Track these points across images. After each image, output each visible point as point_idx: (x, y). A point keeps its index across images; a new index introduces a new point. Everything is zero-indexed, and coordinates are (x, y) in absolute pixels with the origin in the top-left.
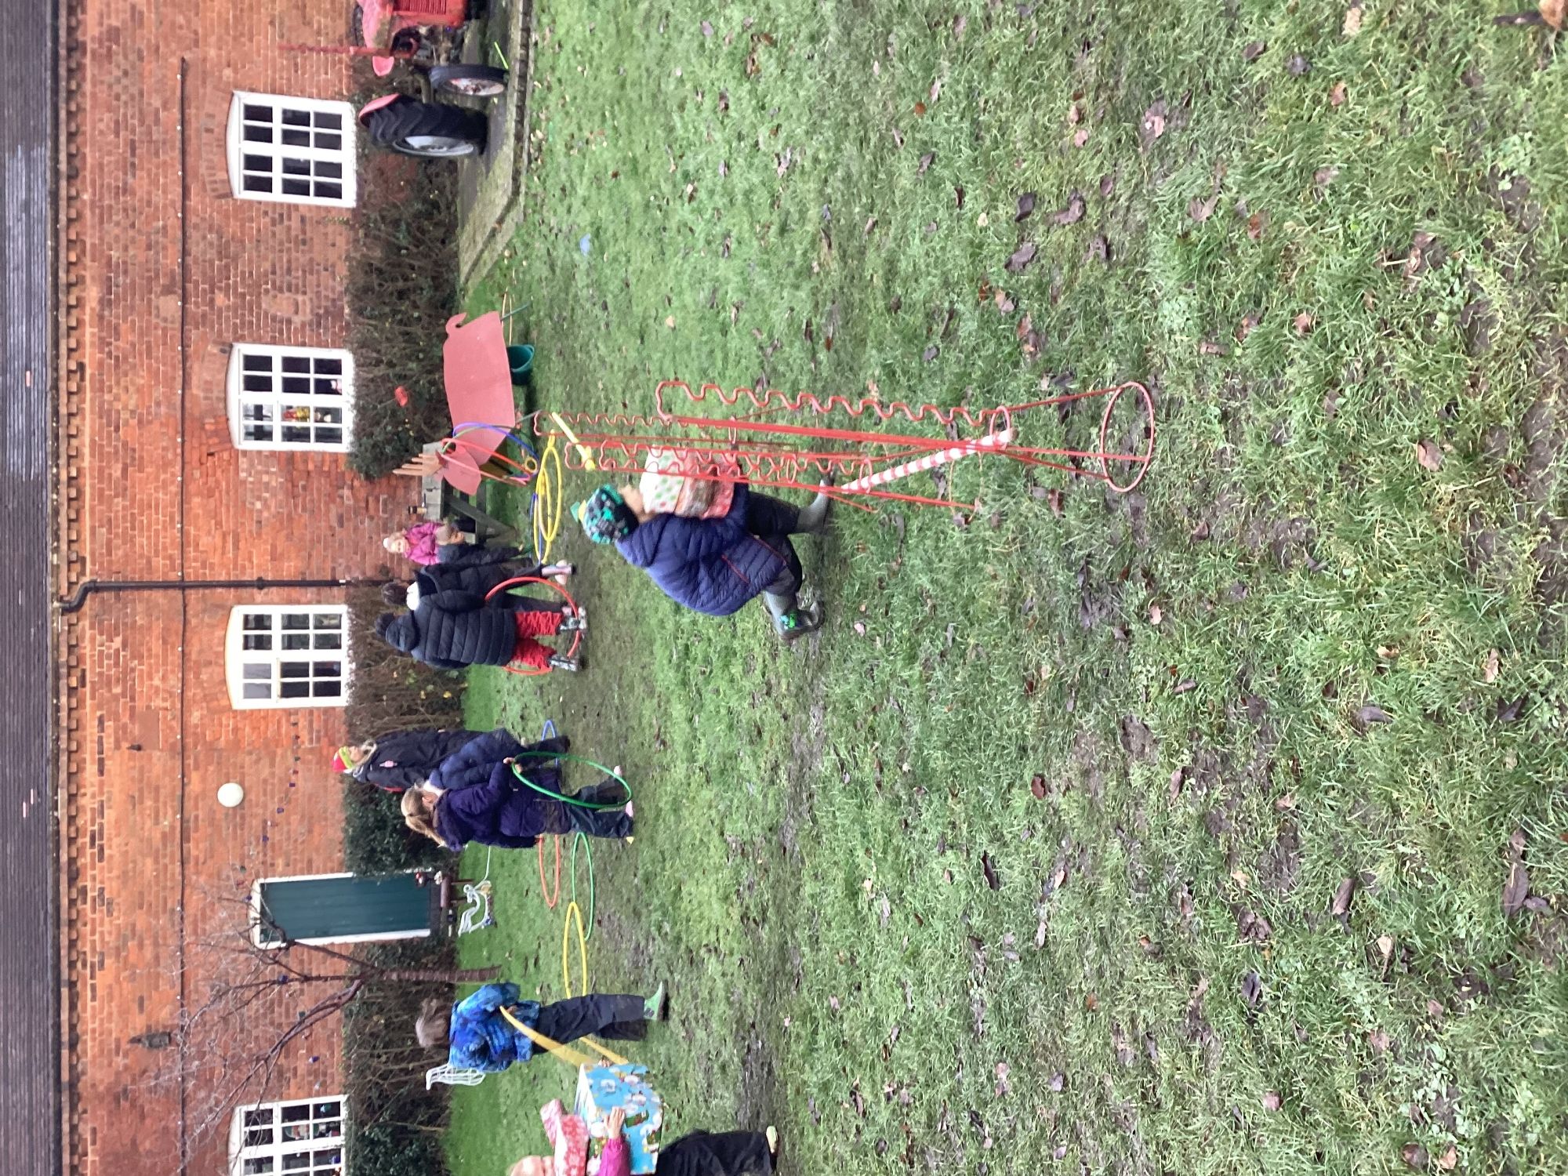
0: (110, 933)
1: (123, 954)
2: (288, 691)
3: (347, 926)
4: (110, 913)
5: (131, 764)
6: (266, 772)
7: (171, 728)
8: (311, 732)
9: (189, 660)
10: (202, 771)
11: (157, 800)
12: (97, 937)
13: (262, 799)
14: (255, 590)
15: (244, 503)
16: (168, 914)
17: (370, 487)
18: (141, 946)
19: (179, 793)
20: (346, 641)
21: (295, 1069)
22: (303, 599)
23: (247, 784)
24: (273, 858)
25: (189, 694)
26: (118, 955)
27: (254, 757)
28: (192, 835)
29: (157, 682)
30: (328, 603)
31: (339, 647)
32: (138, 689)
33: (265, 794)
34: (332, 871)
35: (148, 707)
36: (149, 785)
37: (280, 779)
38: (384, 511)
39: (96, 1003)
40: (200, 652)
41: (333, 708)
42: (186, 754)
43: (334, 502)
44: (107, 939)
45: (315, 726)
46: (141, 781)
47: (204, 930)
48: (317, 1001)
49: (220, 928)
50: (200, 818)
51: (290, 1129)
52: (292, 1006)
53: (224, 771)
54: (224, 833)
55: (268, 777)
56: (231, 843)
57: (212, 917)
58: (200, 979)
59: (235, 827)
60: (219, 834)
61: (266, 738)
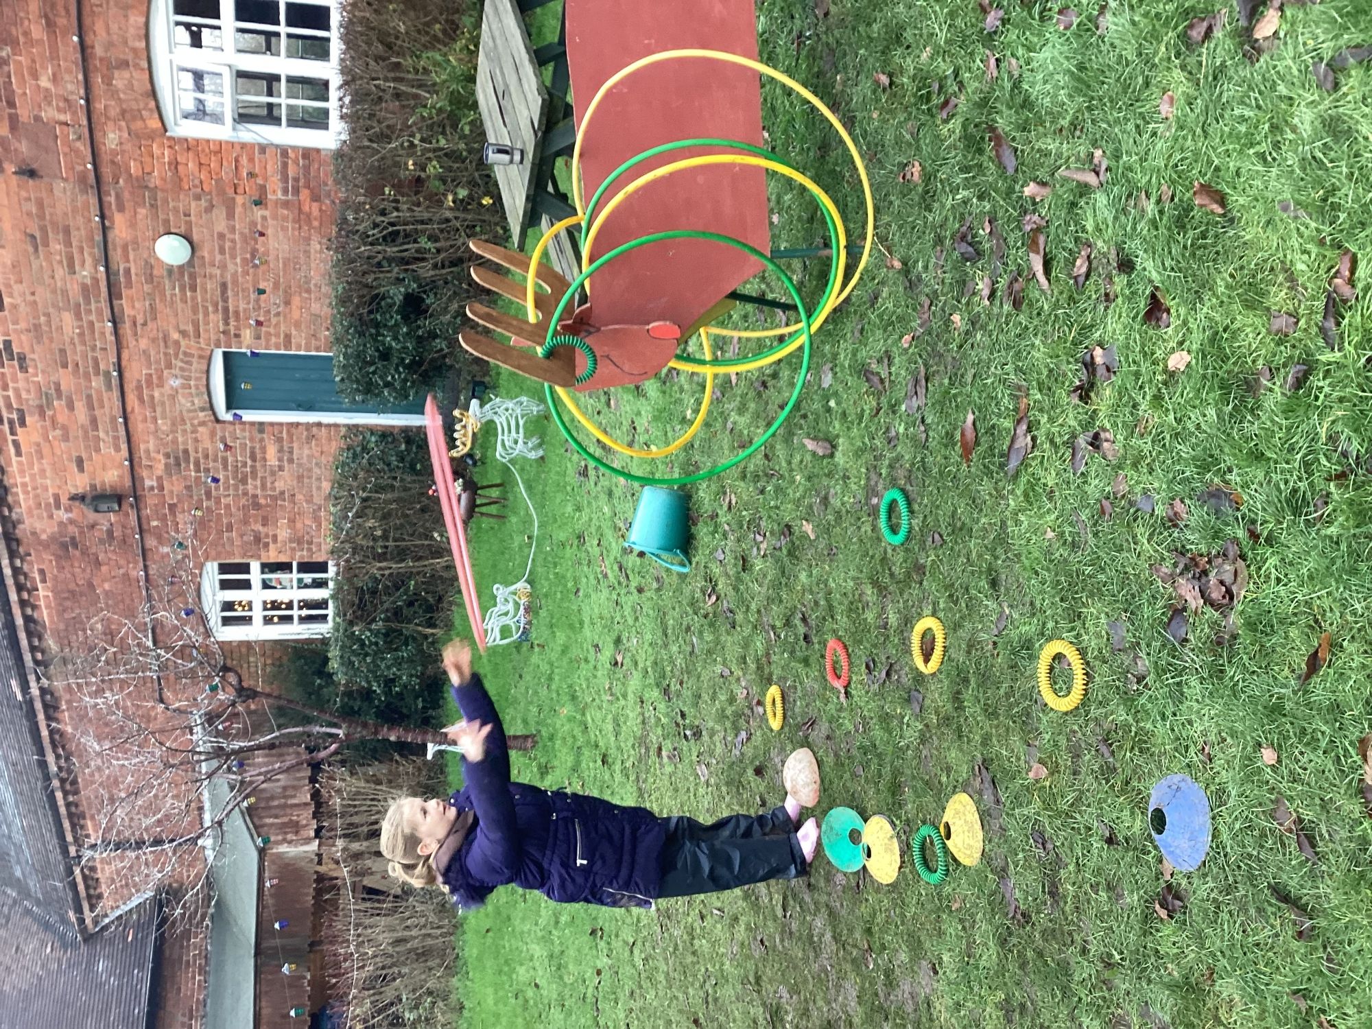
0: (28, 391)
1: (49, 413)
2: (246, 114)
4: (23, 368)
5: (24, 194)
6: (221, 225)
7: (77, 151)
8: (285, 180)
9: (93, 55)
10: (128, 214)
11: (68, 244)
12: (11, 393)
13: (218, 257)
16: (101, 378)
18: (71, 406)
19: (98, 238)
20: (336, 48)
23: (195, 240)
24: (237, 328)
25: (99, 106)
26: (42, 412)
27: (203, 203)
28: (124, 291)
29: (44, 82)
31: (325, 56)
32: (19, 91)
33: (222, 251)
34: (318, 349)
35: (38, 119)
36: (54, 223)
37: (242, 235)
39: (23, 459)
40: (110, 45)
41: (318, 151)
42: (105, 188)
44: (24, 395)
45: (291, 173)
46: (41, 216)
47: (152, 397)
48: (300, 478)
49: (173, 397)
50: (133, 271)
51: (270, 580)
52: (269, 480)
53: (161, 216)
54: (168, 293)
55: (226, 231)
56: (180, 305)
57: (161, 385)
58: (151, 446)
59: (182, 288)
60: (163, 294)
61: (219, 180)
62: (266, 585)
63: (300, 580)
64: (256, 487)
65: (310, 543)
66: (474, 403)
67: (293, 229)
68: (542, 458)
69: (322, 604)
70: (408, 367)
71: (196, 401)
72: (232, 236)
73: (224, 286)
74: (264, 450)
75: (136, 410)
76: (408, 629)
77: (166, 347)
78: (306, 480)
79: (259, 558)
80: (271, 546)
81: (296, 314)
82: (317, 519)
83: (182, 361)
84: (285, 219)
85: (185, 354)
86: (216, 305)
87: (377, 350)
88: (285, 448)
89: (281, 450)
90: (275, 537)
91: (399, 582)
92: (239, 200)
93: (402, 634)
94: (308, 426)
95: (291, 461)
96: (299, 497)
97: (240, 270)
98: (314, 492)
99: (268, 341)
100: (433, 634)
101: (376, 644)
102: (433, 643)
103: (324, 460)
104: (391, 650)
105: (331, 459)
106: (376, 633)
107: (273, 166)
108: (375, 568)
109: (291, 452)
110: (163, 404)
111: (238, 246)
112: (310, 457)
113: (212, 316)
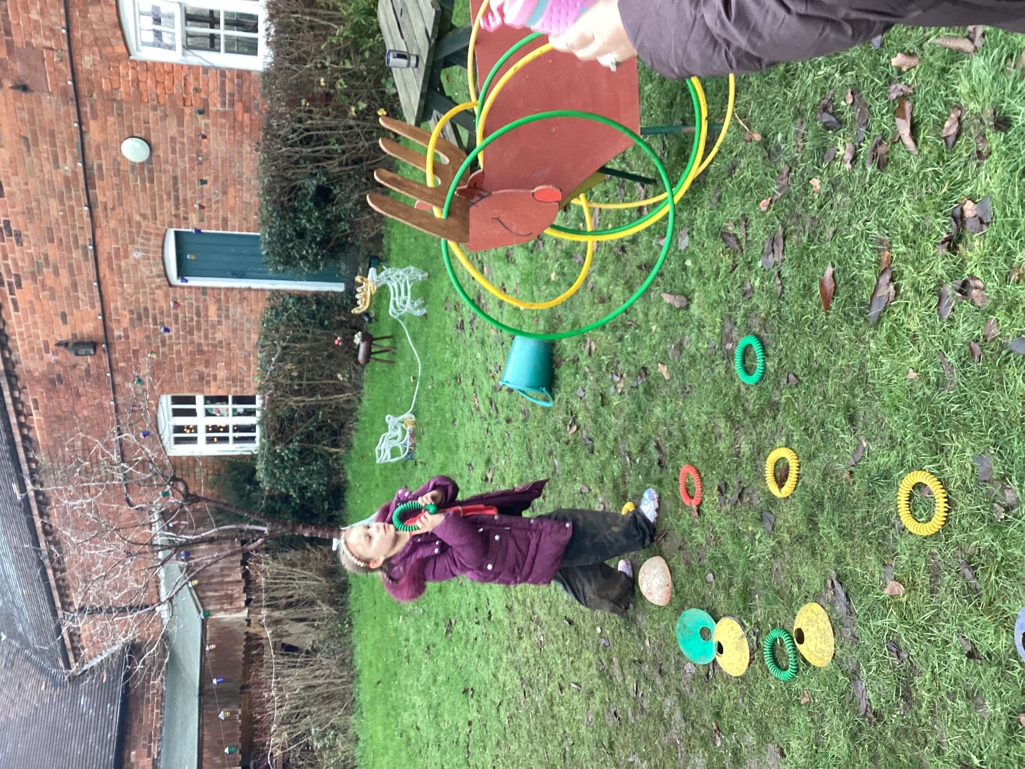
0: (23, 260)
1: (40, 278)
2: (193, 42)
4: (19, 242)
5: (18, 104)
6: (173, 131)
7: (60, 71)
8: (223, 95)
10: (99, 122)
11: (54, 144)
12: (10, 262)
13: (170, 156)
16: (80, 250)
18: (56, 273)
19: (77, 140)
23: (153, 142)
24: (186, 212)
25: (77, 34)
26: (34, 278)
27: (159, 113)
28: (98, 183)
32: (14, 22)
33: (174, 151)
35: (29, 44)
36: (42, 129)
37: (189, 138)
39: (20, 313)
41: (249, 72)
42: (81, 100)
44: (20, 264)
46: (33, 123)
47: (119, 266)
48: (234, 331)
49: (135, 267)
50: (104, 167)
51: (211, 409)
52: (210, 332)
53: (126, 124)
54: (131, 184)
55: (177, 135)
56: (141, 195)
57: (126, 256)
58: (119, 304)
59: (143, 181)
60: (128, 185)
61: (171, 95)
62: (208, 413)
63: (234, 410)
64: (200, 337)
65: (242, 381)
66: (372, 271)
67: (229, 134)
68: (426, 315)
69: (251, 428)
70: (319, 244)
71: (154, 270)
72: (181, 140)
73: (175, 179)
74: (206, 308)
75: (108, 276)
76: (318, 448)
77: (130, 227)
78: (239, 332)
79: (202, 392)
80: (212, 383)
81: (231, 202)
82: (247, 363)
83: (143, 238)
84: (223, 126)
85: (146, 232)
86: (169, 194)
87: (295, 230)
88: (223, 307)
89: (219, 309)
90: (215, 378)
91: (310, 412)
92: (187, 110)
93: (312, 452)
94: (241, 290)
95: (227, 317)
96: (233, 345)
97: (188, 166)
98: (245, 342)
99: (209, 222)
100: (337, 453)
101: (293, 459)
102: (336, 459)
103: (253, 317)
104: (303, 464)
105: (258, 316)
106: (293, 452)
107: (214, 84)
108: (292, 401)
109: (228, 310)
110: (128, 271)
111: (186, 147)
112: (243, 314)
113: (165, 202)
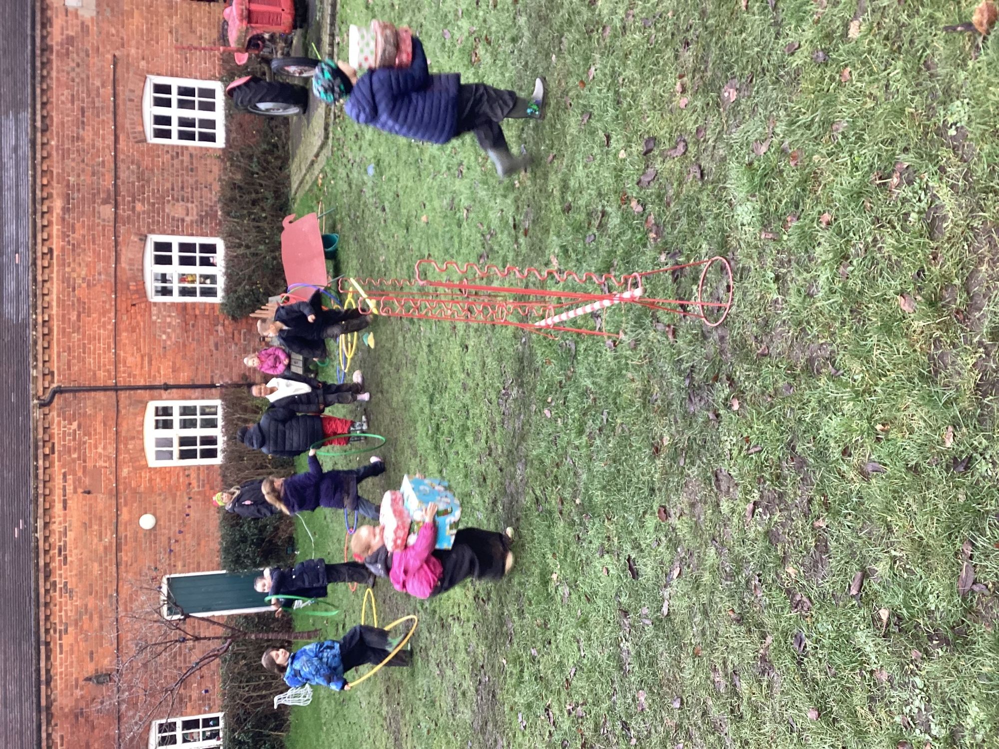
0: (71, 611)
1: (80, 624)
2: (184, 455)
3: (221, 604)
4: (71, 597)
5: (84, 502)
6: (170, 507)
7: (109, 479)
8: (198, 481)
9: (121, 436)
10: (128, 507)
11: (100, 525)
12: (63, 613)
13: (168, 524)
14: (162, 391)
15: (155, 335)
16: (108, 598)
17: (235, 325)
18: (91, 619)
19: (115, 521)
20: (220, 423)
21: (190, 696)
22: (193, 396)
23: (158, 515)
24: (175, 561)
25: (121, 457)
26: (76, 624)
27: (162, 497)
28: (123, 547)
29: (100, 450)
30: (209, 398)
31: (215, 426)
32: (88, 455)
33: (170, 521)
34: (213, 570)
35: (95, 466)
36: (95, 516)
37: (179, 511)
38: (245, 340)
39: (63, 656)
40: (128, 430)
41: (213, 466)
42: (119, 496)
43: (212, 334)
44: (69, 614)
45: (201, 478)
46: (90, 513)
47: (131, 608)
49: (141, 607)
50: (128, 536)
51: (187, 735)
53: (143, 506)
54: (144, 546)
55: (172, 510)
56: (148, 552)
57: (136, 599)
58: (129, 639)
59: (151, 542)
60: (141, 547)
61: (170, 485)
63: (204, 732)
67: (202, 505)
71: (153, 608)
72: (174, 512)
73: (169, 538)
75: (123, 618)
77: (141, 577)
79: (181, 715)
80: (189, 704)
81: (202, 550)
83: (147, 584)
84: (198, 500)
99: (189, 568)
